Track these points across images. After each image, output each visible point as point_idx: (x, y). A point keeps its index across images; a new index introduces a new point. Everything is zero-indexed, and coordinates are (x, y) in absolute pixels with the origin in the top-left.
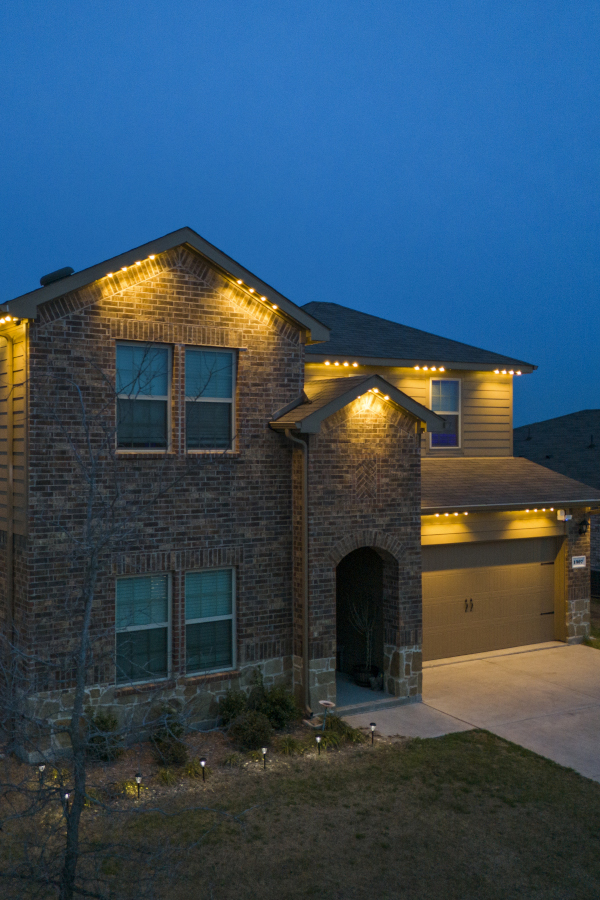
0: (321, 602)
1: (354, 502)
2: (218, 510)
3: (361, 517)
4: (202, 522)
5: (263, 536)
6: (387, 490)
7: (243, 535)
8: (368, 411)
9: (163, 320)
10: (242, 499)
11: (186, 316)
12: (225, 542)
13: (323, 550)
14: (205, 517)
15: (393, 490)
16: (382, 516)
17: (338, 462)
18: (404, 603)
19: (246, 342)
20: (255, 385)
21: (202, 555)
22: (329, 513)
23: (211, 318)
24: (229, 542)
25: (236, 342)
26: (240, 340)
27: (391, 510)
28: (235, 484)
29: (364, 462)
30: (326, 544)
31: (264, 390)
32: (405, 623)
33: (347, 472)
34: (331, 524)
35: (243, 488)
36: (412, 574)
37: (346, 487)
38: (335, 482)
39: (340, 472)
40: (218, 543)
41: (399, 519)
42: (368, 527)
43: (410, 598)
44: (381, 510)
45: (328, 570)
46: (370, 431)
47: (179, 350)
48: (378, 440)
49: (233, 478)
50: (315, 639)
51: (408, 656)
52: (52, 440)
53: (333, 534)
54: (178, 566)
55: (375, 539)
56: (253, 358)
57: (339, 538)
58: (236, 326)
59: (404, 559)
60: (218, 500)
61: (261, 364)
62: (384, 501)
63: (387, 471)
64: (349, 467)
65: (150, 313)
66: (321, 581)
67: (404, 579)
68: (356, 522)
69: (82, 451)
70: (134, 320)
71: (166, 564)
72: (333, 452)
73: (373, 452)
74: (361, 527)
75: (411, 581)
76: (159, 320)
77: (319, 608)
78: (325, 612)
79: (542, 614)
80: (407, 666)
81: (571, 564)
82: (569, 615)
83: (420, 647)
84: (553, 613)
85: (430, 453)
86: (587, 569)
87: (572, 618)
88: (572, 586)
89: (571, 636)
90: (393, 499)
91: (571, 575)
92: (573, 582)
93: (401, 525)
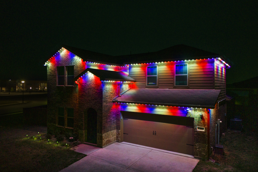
0: (81, 118)
1: (87, 97)
2: (70, 97)
4: (68, 99)
6: (94, 95)
7: (74, 102)
8: (90, 76)
9: (63, 62)
10: (74, 95)
15: (96, 95)
16: (93, 101)
17: (84, 88)
18: (98, 123)
20: (76, 72)
21: (68, 105)
22: (82, 99)
23: (69, 60)
24: (72, 103)
25: (74, 64)
29: (89, 88)
30: (82, 106)
31: (78, 73)
32: (98, 127)
34: (83, 102)
35: (74, 93)
37: (86, 94)
38: (83, 92)
39: (84, 90)
40: (70, 103)
42: (90, 103)
46: (91, 81)
47: (65, 67)
48: (93, 83)
49: (73, 91)
51: (99, 136)
53: (83, 104)
55: (92, 106)
56: (76, 67)
58: (73, 61)
59: (98, 112)
60: (70, 95)
61: (78, 68)
62: (94, 97)
63: (94, 90)
64: (86, 89)
65: (61, 61)
66: (81, 114)
67: (98, 117)
68: (88, 102)
69: (53, 85)
70: (59, 63)
71: (63, 106)
72: (83, 86)
73: (91, 86)
75: (100, 118)
79: (187, 144)
80: (99, 138)
81: (196, 129)
82: (195, 148)
83: (102, 135)
84: (193, 145)
85: (175, 88)
86: (206, 133)
87: (197, 149)
88: (197, 137)
89: (196, 156)
90: (96, 97)
91: (196, 133)
92: (197, 136)
93: (98, 103)
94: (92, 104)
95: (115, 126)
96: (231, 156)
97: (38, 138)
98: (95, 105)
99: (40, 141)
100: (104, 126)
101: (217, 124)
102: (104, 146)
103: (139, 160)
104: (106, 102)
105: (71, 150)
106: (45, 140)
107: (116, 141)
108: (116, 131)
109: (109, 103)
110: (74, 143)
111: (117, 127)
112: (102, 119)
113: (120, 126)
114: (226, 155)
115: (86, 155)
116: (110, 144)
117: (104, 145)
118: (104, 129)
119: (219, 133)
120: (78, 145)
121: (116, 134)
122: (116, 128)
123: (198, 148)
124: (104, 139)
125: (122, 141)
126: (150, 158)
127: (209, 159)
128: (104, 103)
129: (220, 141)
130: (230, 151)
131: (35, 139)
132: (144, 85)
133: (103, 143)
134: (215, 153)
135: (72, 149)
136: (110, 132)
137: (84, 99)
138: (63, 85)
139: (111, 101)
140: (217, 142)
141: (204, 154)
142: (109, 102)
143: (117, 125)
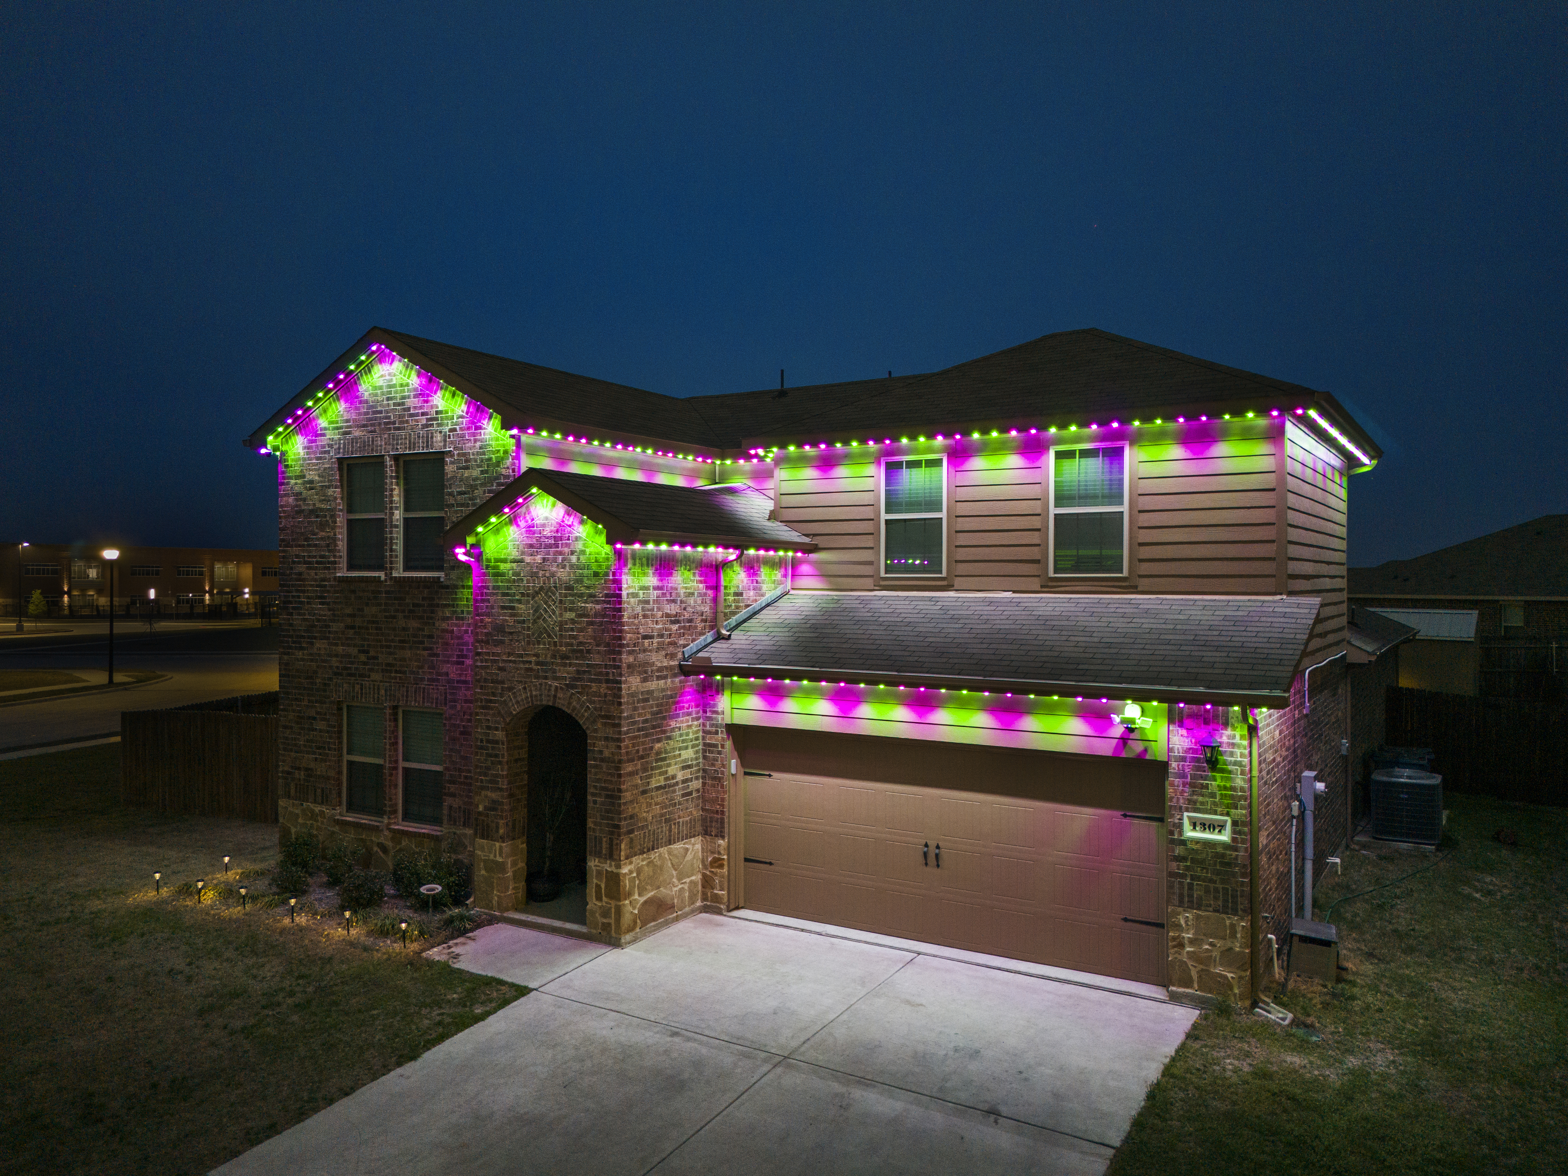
0: (488, 768)
1: (529, 643)
2: (422, 642)
3: (537, 663)
4: (408, 654)
5: (469, 678)
6: (572, 630)
7: (447, 674)
8: (547, 518)
9: (374, 431)
10: (446, 631)
11: (394, 423)
12: (429, 680)
13: (491, 701)
14: (411, 648)
15: (581, 630)
16: (565, 665)
17: (508, 588)
18: (593, 795)
19: (452, 443)
20: (460, 493)
21: (407, 691)
22: (498, 655)
23: (417, 421)
24: (433, 680)
25: (442, 444)
26: (445, 441)
28: (440, 614)
29: (541, 588)
30: (494, 694)
31: (470, 499)
32: (595, 823)
33: (519, 601)
34: (501, 669)
35: (448, 618)
37: (519, 622)
38: (505, 615)
39: (511, 601)
40: (422, 679)
41: (589, 672)
42: (546, 678)
43: (603, 789)
44: (564, 657)
45: (497, 729)
46: (550, 546)
47: (389, 462)
48: (560, 557)
49: (438, 605)
50: (480, 813)
51: (599, 873)
53: (503, 682)
54: (386, 699)
55: (555, 696)
56: (459, 461)
57: (510, 689)
58: (439, 425)
59: (596, 731)
60: (423, 630)
61: (467, 468)
62: (567, 644)
63: (573, 602)
64: (523, 594)
65: (364, 426)
66: (488, 741)
67: (595, 759)
68: (531, 670)
69: (312, 572)
70: (351, 436)
71: (376, 696)
72: (502, 575)
73: (553, 575)
74: (537, 677)
75: (604, 765)
76: (371, 432)
77: (486, 775)
78: (490, 782)
79: (1126, 920)
80: (598, 887)
81: (1180, 826)
82: (1174, 939)
83: (619, 867)
84: (1161, 926)
85: (1050, 585)
86: (1236, 849)
87: (1181, 945)
88: (1183, 876)
89: (1180, 986)
90: (581, 643)
91: (1179, 850)
92: (1187, 868)
93: (591, 680)
94: (556, 683)
95: (697, 813)
96: (1382, 988)
97: (228, 893)
98: (573, 687)
99: (236, 911)
100: (632, 817)
101: (1300, 801)
102: (628, 937)
103: (845, 1017)
104: (640, 673)
105: (431, 963)
106: (270, 905)
107: (699, 903)
108: (698, 847)
109: (659, 678)
110: (450, 921)
111: (704, 820)
112: (620, 776)
113: (723, 812)
114: (1353, 984)
115: (522, 991)
116: (667, 924)
117: (631, 929)
118: (631, 832)
119: (1310, 852)
120: (472, 930)
121: (703, 861)
122: (699, 828)
123: (1192, 942)
124: (630, 894)
125: (737, 908)
126: (908, 1002)
127: (1255, 1004)
128: (630, 679)
129: (1315, 903)
130: (1374, 956)
131: (209, 897)
132: (867, 570)
133: (627, 919)
134: (1287, 968)
135: (436, 953)
136: (663, 850)
137: (509, 654)
138: (381, 567)
139: (670, 668)
140: (1300, 908)
141: (1226, 977)
142: (660, 669)
143: (703, 810)
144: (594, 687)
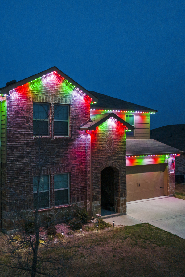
0: (96, 184)
2: (64, 155)
3: (108, 157)
5: (78, 163)
6: (116, 149)
7: (72, 163)
8: (110, 124)
10: (71, 152)
11: (54, 94)
12: (66, 165)
15: (118, 149)
16: (114, 157)
17: (101, 140)
19: (73, 102)
20: (75, 116)
23: (62, 95)
25: (70, 102)
27: (117, 155)
28: (69, 147)
29: (109, 140)
30: (97, 166)
33: (104, 143)
35: (72, 148)
36: (123, 175)
37: (104, 148)
38: (100, 146)
39: (102, 143)
40: (64, 165)
41: (120, 158)
42: (110, 160)
44: (114, 155)
45: (98, 174)
46: (111, 130)
47: (52, 105)
48: (113, 133)
49: (69, 145)
50: (94, 195)
52: (14, 133)
55: (112, 164)
56: (75, 108)
58: (69, 97)
59: (121, 170)
60: (64, 152)
61: (77, 110)
62: (115, 152)
64: (104, 141)
65: (43, 93)
66: (96, 177)
68: (106, 159)
72: (100, 137)
73: (112, 137)
74: (108, 160)
75: (123, 177)
76: (46, 96)
78: (97, 187)
79: (160, 187)
81: (170, 172)
86: (174, 174)
87: (170, 189)
90: (118, 152)
91: (169, 175)
92: (170, 178)
93: (120, 160)
94: (112, 161)
98: (117, 161)
112: (126, 179)
137: (101, 156)
144: (121, 161)
